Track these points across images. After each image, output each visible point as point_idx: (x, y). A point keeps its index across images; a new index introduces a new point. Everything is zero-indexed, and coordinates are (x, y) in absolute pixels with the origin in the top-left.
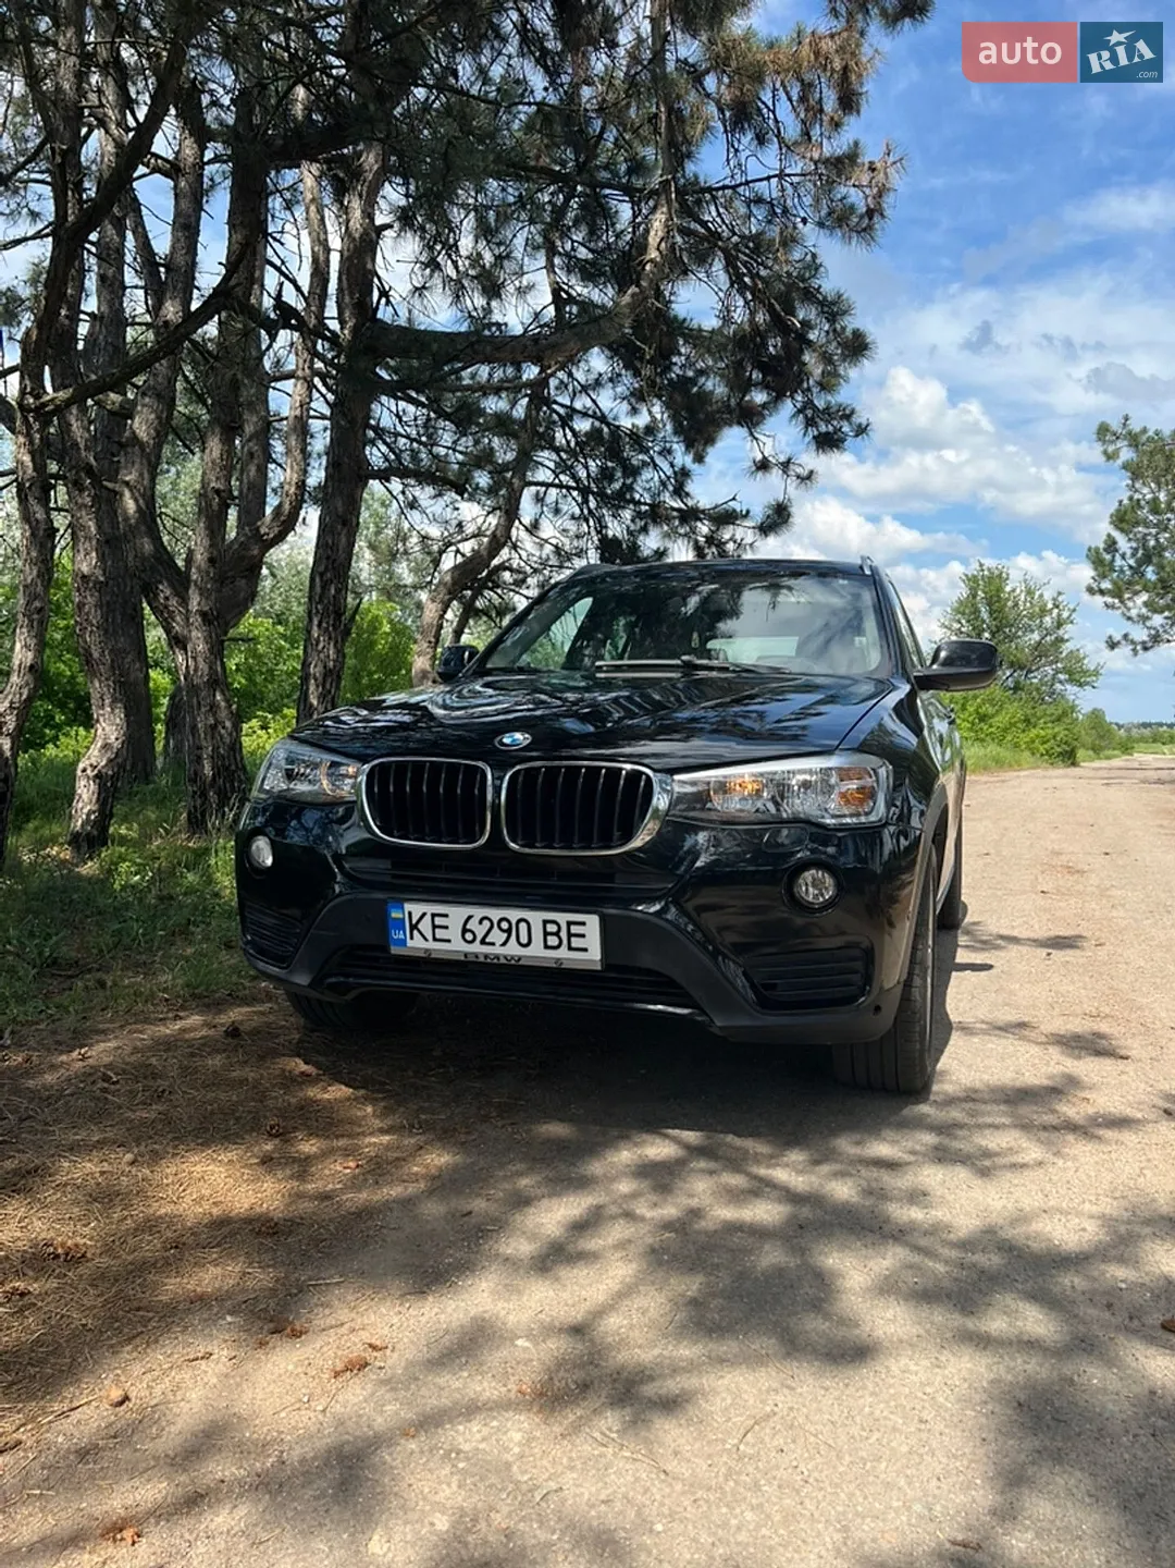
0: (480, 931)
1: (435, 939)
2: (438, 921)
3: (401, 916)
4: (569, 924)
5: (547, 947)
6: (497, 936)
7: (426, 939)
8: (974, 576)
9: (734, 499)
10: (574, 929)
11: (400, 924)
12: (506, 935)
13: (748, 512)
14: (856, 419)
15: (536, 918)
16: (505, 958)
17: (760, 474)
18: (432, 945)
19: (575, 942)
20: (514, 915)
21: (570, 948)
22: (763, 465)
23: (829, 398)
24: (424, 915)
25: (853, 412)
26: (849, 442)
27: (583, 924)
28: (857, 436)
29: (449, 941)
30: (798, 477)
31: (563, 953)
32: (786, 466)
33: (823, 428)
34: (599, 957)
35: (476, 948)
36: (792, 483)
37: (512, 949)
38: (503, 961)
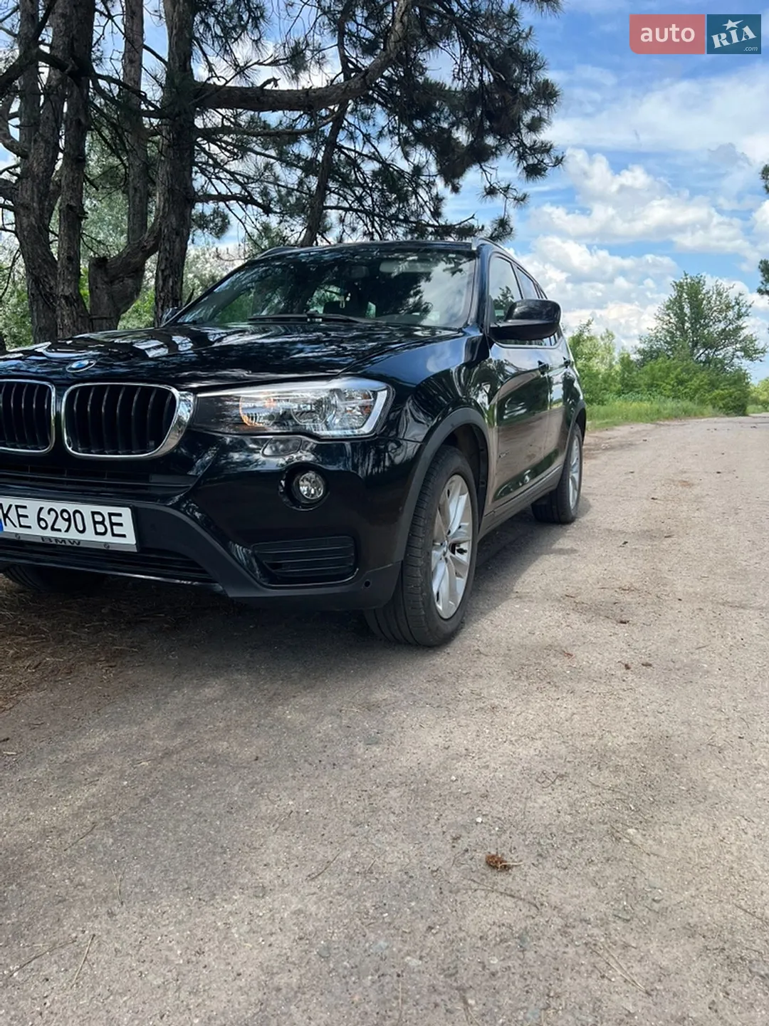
0: (50, 520)
1: (21, 526)
2: (20, 511)
4: (110, 515)
5: (97, 533)
6: (62, 524)
7: (15, 526)
8: (681, 283)
9: (473, 217)
10: (115, 519)
12: (67, 523)
13: (483, 227)
14: (554, 153)
15: (86, 509)
16: (69, 540)
17: (489, 197)
18: (19, 530)
19: (117, 530)
20: (71, 507)
21: (114, 535)
22: (491, 191)
23: (534, 137)
24: (11, 506)
25: (551, 147)
26: (549, 171)
27: (120, 515)
28: (555, 166)
29: (30, 527)
30: (515, 199)
31: (108, 538)
32: (506, 189)
33: (531, 162)
34: (135, 542)
35: (49, 533)
37: (73, 535)
38: (69, 544)
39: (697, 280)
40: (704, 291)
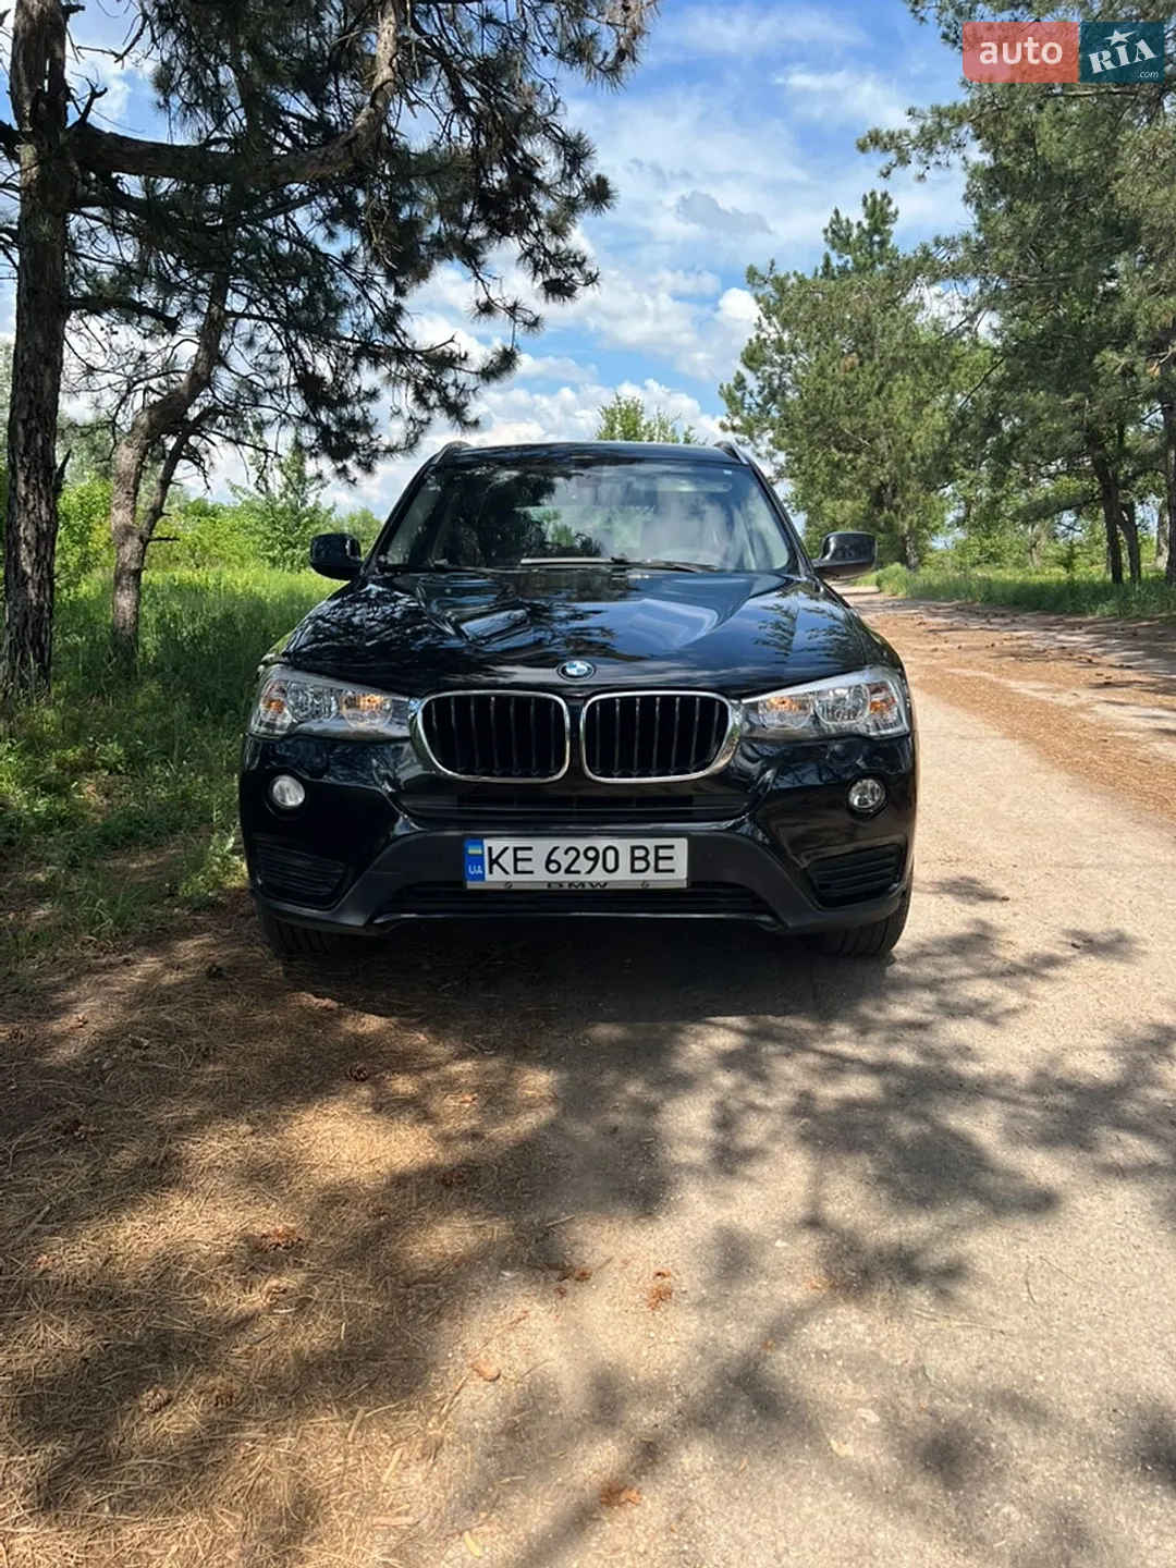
0: (565, 862)
1: (516, 872)
2: (520, 854)
3: (480, 852)
4: (657, 848)
5: (633, 870)
6: (583, 864)
7: (507, 873)
8: (613, 410)
9: (452, 340)
10: (662, 853)
11: (479, 859)
12: (592, 863)
13: (466, 355)
14: (587, 268)
15: (623, 845)
16: (591, 884)
17: (484, 317)
18: (513, 877)
19: (662, 865)
20: (601, 843)
21: (657, 870)
22: (487, 308)
23: (561, 243)
24: (506, 849)
25: (584, 260)
26: (579, 291)
27: (672, 847)
28: (586, 285)
29: (532, 872)
30: (525, 323)
31: (650, 875)
32: (513, 310)
33: (553, 274)
34: (685, 876)
35: (561, 877)
36: (520, 329)
37: (599, 876)
38: (588, 887)
39: (632, 406)
40: (644, 423)
